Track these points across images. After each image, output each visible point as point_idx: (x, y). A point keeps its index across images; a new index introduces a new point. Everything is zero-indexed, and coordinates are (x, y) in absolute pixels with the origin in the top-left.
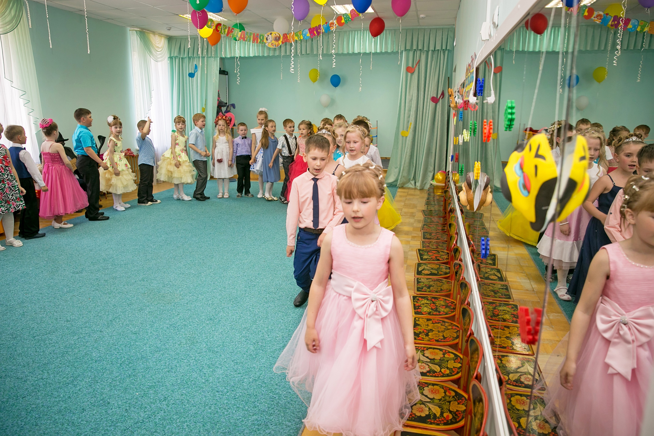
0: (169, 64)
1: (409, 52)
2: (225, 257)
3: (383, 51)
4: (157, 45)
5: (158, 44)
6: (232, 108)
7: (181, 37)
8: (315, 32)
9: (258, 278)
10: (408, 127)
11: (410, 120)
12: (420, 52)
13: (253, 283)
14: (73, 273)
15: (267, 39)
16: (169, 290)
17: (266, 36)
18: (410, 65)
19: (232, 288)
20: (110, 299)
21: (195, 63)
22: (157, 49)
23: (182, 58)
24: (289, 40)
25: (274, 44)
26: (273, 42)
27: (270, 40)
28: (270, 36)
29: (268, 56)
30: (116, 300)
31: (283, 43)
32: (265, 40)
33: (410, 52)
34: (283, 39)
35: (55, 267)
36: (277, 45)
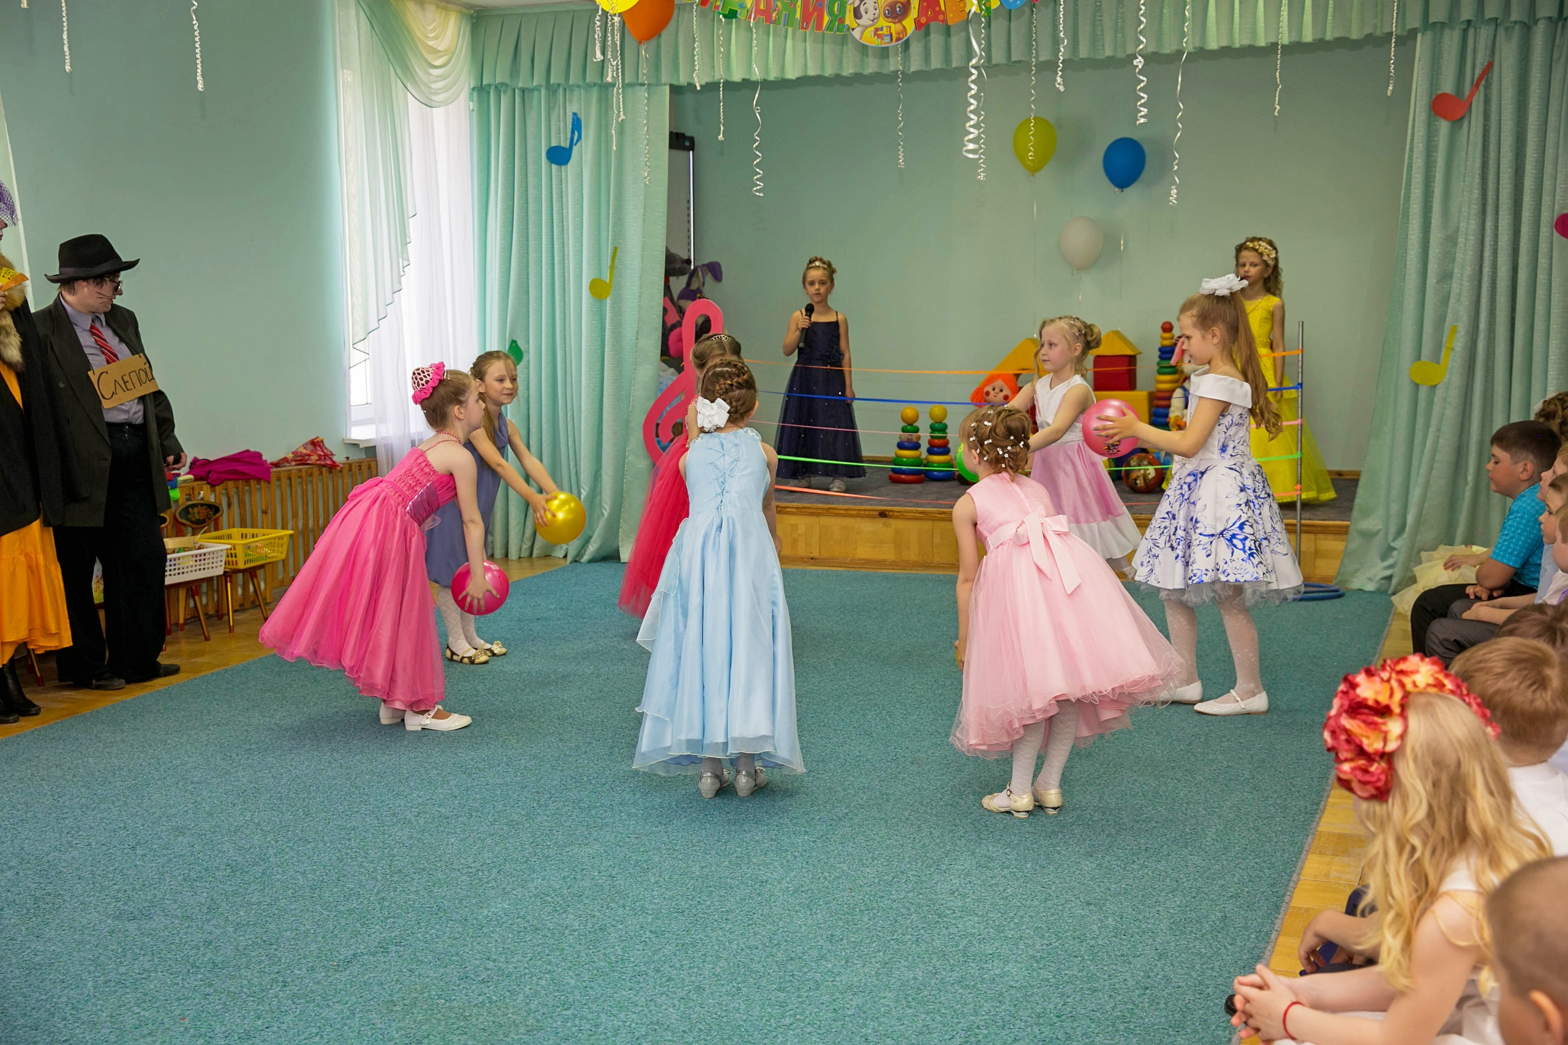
0: (475, 114)
1: (1442, 34)
2: (696, 870)
3: (1329, 37)
4: (431, 43)
5: (435, 38)
6: (709, 278)
7: (521, 11)
9: (828, 956)
10: (1438, 348)
11: (1449, 316)
12: (1492, 27)
13: (810, 975)
14: (117, 917)
15: (857, 14)
16: (486, 990)
18: (1447, 86)
19: (728, 993)
20: (260, 1022)
21: (572, 108)
22: (429, 57)
23: (523, 91)
24: (943, 13)
25: (885, 31)
26: (883, 22)
27: (870, 15)
29: (858, 78)
30: (284, 1027)
31: (918, 24)
32: (849, 19)
33: (1447, 32)
34: (922, 11)
35: (49, 894)
36: (899, 34)
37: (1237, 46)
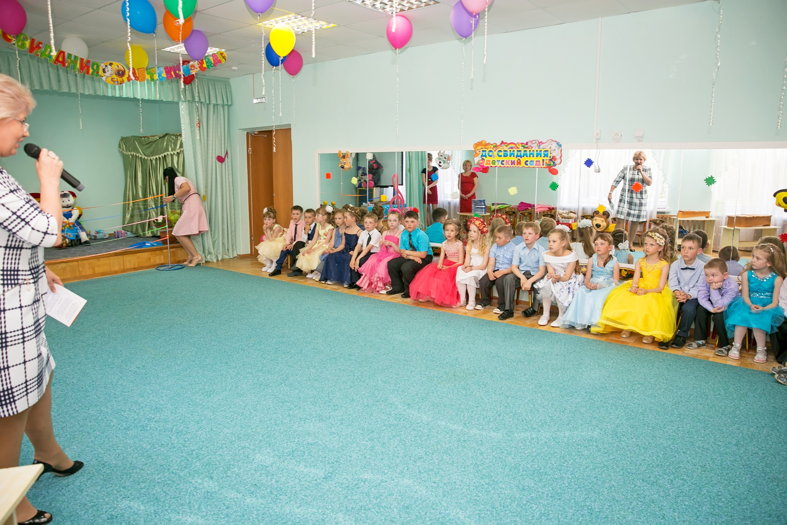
8: (172, 73)
15: (104, 71)
17: (102, 66)
24: (138, 77)
25: (115, 80)
26: (114, 76)
27: (110, 72)
28: (109, 66)
31: (128, 80)
32: (101, 72)
36: (121, 81)
37: (124, 96)
